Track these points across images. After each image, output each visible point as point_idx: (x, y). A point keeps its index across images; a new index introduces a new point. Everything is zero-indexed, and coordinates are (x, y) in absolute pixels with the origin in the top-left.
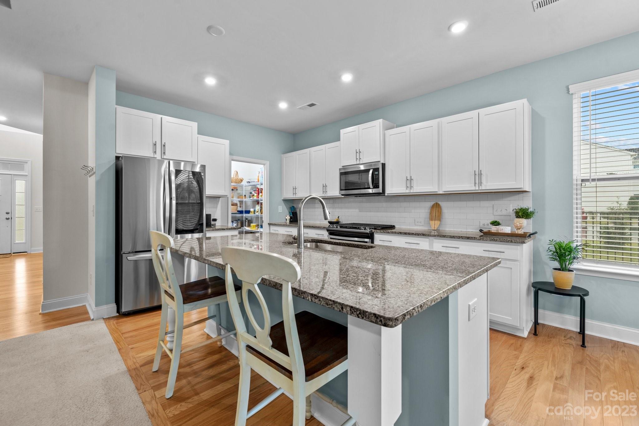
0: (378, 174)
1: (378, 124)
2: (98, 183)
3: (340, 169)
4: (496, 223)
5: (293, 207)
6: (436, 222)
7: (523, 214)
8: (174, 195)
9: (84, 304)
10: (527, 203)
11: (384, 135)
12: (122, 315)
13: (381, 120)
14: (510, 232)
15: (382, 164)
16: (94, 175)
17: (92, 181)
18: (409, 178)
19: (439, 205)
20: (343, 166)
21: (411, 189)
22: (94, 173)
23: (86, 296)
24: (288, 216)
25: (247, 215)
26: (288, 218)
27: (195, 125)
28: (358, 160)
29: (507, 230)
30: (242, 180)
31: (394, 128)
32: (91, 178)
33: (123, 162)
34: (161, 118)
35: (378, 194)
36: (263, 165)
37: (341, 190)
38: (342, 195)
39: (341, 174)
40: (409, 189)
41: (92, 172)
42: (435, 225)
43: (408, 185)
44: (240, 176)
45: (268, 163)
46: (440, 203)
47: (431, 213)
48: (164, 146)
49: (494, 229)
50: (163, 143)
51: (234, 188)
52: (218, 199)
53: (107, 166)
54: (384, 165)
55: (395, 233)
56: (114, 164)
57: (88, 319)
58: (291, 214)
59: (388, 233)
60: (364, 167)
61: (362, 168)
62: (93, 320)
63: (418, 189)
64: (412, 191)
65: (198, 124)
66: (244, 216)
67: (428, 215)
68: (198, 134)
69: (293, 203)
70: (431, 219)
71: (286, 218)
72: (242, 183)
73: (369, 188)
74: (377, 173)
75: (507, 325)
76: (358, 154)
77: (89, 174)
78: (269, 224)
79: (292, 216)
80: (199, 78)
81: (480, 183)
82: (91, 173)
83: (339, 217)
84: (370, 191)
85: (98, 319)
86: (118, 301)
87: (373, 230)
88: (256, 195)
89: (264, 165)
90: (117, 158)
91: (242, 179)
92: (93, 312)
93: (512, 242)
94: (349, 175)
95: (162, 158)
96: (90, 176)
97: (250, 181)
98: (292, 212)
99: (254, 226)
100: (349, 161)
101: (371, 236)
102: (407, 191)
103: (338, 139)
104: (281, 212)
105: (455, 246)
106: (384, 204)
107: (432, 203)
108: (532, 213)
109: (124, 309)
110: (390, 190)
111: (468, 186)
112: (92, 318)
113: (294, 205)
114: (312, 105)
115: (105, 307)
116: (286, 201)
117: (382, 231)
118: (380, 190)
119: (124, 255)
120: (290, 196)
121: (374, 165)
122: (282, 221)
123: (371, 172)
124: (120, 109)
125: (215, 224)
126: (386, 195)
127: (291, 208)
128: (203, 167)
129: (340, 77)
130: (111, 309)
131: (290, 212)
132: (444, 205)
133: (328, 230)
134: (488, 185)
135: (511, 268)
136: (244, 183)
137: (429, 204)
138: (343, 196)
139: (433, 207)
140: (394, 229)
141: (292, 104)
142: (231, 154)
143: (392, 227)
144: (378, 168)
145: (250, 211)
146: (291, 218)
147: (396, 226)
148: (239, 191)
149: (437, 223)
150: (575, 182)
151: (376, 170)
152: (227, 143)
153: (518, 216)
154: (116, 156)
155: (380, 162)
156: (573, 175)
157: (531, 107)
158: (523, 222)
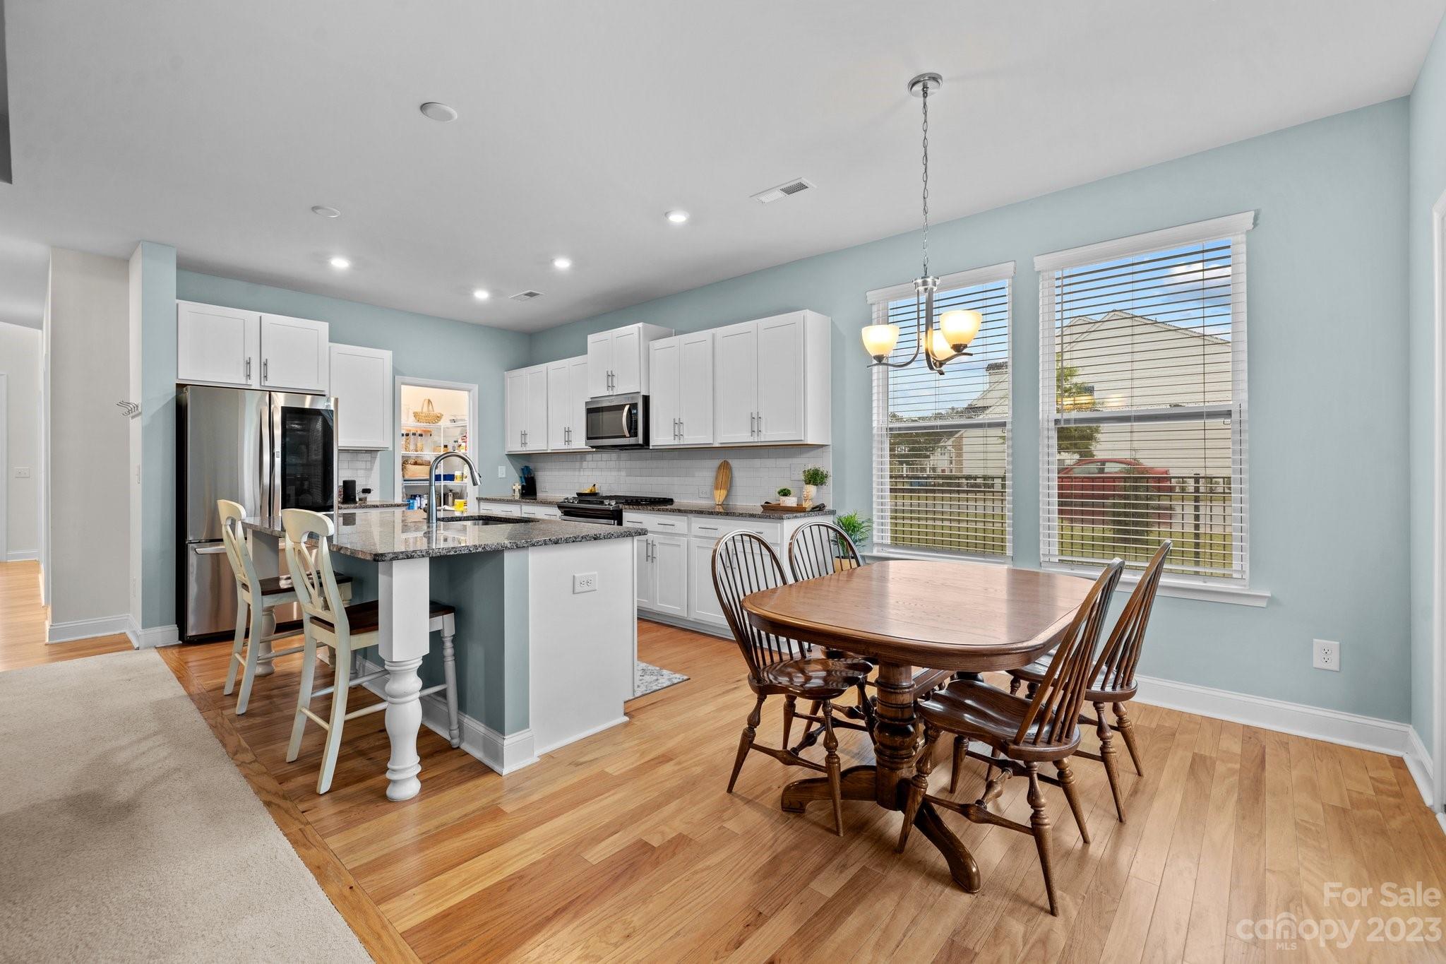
0: (636, 414)
1: (638, 329)
2: (146, 431)
3: (586, 403)
4: (784, 492)
5: (527, 467)
6: (722, 491)
7: (815, 478)
8: (278, 448)
9: (122, 631)
10: (824, 464)
11: (647, 349)
12: (187, 641)
13: (641, 324)
14: (794, 505)
15: (644, 397)
16: (139, 418)
17: (136, 426)
18: (678, 422)
19: (728, 464)
20: (591, 398)
21: (680, 438)
22: (140, 414)
23: (125, 618)
24: (517, 485)
25: (449, 483)
26: (518, 487)
27: (323, 327)
28: (610, 390)
29: (791, 501)
30: (439, 418)
32: (134, 420)
33: (188, 395)
34: (261, 317)
35: (636, 447)
36: (466, 392)
37: (588, 438)
38: (593, 447)
39: (588, 411)
40: (677, 438)
41: (137, 412)
42: (720, 496)
43: (677, 432)
44: (437, 410)
45: (476, 388)
46: (730, 461)
47: (717, 477)
48: (266, 365)
49: (780, 501)
50: (263, 360)
51: (425, 431)
52: (373, 454)
53: (163, 403)
54: (646, 399)
55: (673, 511)
56: (173, 398)
57: (131, 648)
58: (524, 480)
59: (659, 510)
60: (616, 400)
61: (614, 402)
62: (138, 649)
63: (690, 438)
64: (681, 443)
65: (329, 326)
66: (442, 485)
67: (712, 481)
68: (330, 341)
69: (529, 461)
70: (717, 487)
71: (515, 488)
72: (440, 423)
73: (623, 437)
74: (635, 411)
75: (701, 622)
76: (610, 379)
77: (131, 415)
78: (477, 498)
79: (524, 484)
80: (322, 259)
81: (759, 432)
82: (134, 414)
83: (594, 485)
84: (625, 441)
85: (146, 648)
86: (181, 619)
87: (621, 506)
89: (469, 391)
90: (180, 387)
91: (439, 415)
92: (138, 637)
93: (770, 518)
94: (604, 413)
95: (262, 384)
96: (133, 417)
97: (455, 418)
98: (525, 478)
99: (460, 504)
100: (598, 390)
101: (617, 517)
102: (675, 442)
103: (584, 352)
104: (504, 476)
105: (713, 527)
106: (650, 464)
107: (722, 461)
108: (825, 477)
109: (191, 632)
110: (656, 440)
111: (745, 436)
112: (136, 646)
113: (531, 466)
114: (531, 295)
115: (158, 629)
116: (513, 457)
117: (632, 506)
118: (640, 440)
119: (191, 545)
120: (517, 448)
121: (630, 398)
122: (507, 494)
123: (627, 408)
124: (185, 306)
125: (366, 498)
126: (651, 448)
127: (522, 469)
129: (552, 261)
130: (169, 633)
131: (521, 477)
132: (734, 463)
133: (560, 507)
134: (770, 435)
136: (444, 423)
137: (717, 463)
138: (594, 450)
139: (719, 468)
140: (672, 504)
141: (496, 293)
143: (670, 501)
144: (636, 404)
145: (454, 475)
146: (523, 487)
147: (675, 500)
148: (435, 438)
149: (725, 492)
150: (875, 431)
151: (634, 406)
152: (387, 355)
153: (808, 482)
154: (177, 384)
155: (638, 392)
156: (871, 421)
157: (830, 318)
158: (811, 489)
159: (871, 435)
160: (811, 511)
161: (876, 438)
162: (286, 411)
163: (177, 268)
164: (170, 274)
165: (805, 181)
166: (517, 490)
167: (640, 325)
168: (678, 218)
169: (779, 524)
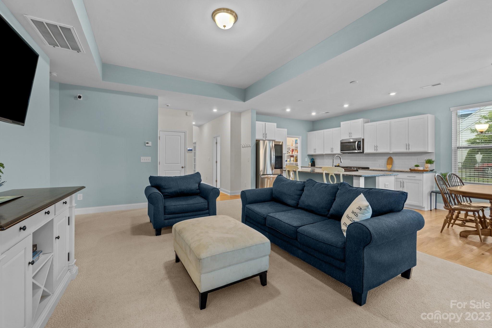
0: (360, 144)
1: (361, 120)
3: (341, 141)
4: (417, 166)
7: (430, 162)
8: (274, 154)
10: (433, 158)
11: (364, 126)
14: (422, 169)
15: (363, 139)
18: (376, 146)
19: (391, 158)
20: (343, 139)
21: (377, 151)
22: (250, 147)
26: (310, 164)
27: (275, 124)
28: (350, 137)
29: (421, 168)
31: (369, 123)
33: (257, 142)
34: (265, 123)
35: (361, 153)
37: (341, 150)
38: (342, 153)
39: (341, 143)
40: (376, 151)
42: (389, 167)
43: (376, 149)
45: (301, 137)
46: (392, 157)
47: (387, 162)
49: (416, 168)
50: (266, 133)
53: (254, 144)
54: (363, 140)
60: (353, 140)
61: (352, 141)
63: (380, 151)
64: (377, 152)
67: (386, 163)
68: (277, 128)
69: (313, 157)
70: (388, 164)
71: (309, 164)
73: (356, 150)
76: (350, 134)
78: (301, 167)
80: (285, 110)
81: (409, 149)
83: (339, 163)
84: (356, 151)
87: (358, 169)
88: (291, 152)
89: (299, 138)
94: (345, 144)
95: (266, 139)
98: (312, 161)
100: (346, 137)
102: (375, 152)
103: (340, 126)
104: (307, 161)
106: (364, 157)
107: (388, 157)
108: (433, 162)
110: (365, 151)
111: (403, 150)
114: (327, 113)
116: (309, 156)
117: (362, 169)
118: (361, 151)
119: (260, 175)
120: (312, 153)
121: (358, 139)
123: (357, 142)
124: (257, 122)
126: (364, 153)
127: (311, 159)
128: (282, 142)
129: (343, 105)
132: (394, 158)
134: (413, 149)
135: (419, 183)
137: (387, 157)
139: (388, 159)
141: (317, 113)
142: (288, 134)
143: (368, 168)
144: (361, 141)
146: (311, 164)
147: (370, 168)
149: (391, 166)
150: (453, 148)
151: (359, 142)
152: (286, 130)
153: (427, 163)
154: (256, 140)
155: (361, 138)
156: (452, 146)
157: (434, 116)
158: (429, 165)
159: (452, 150)
160: (430, 171)
161: (453, 150)
162: (275, 145)
163: (256, 114)
164: (255, 116)
165: (441, 83)
166: (310, 165)
167: (362, 119)
168: (393, 94)
169: (422, 175)
